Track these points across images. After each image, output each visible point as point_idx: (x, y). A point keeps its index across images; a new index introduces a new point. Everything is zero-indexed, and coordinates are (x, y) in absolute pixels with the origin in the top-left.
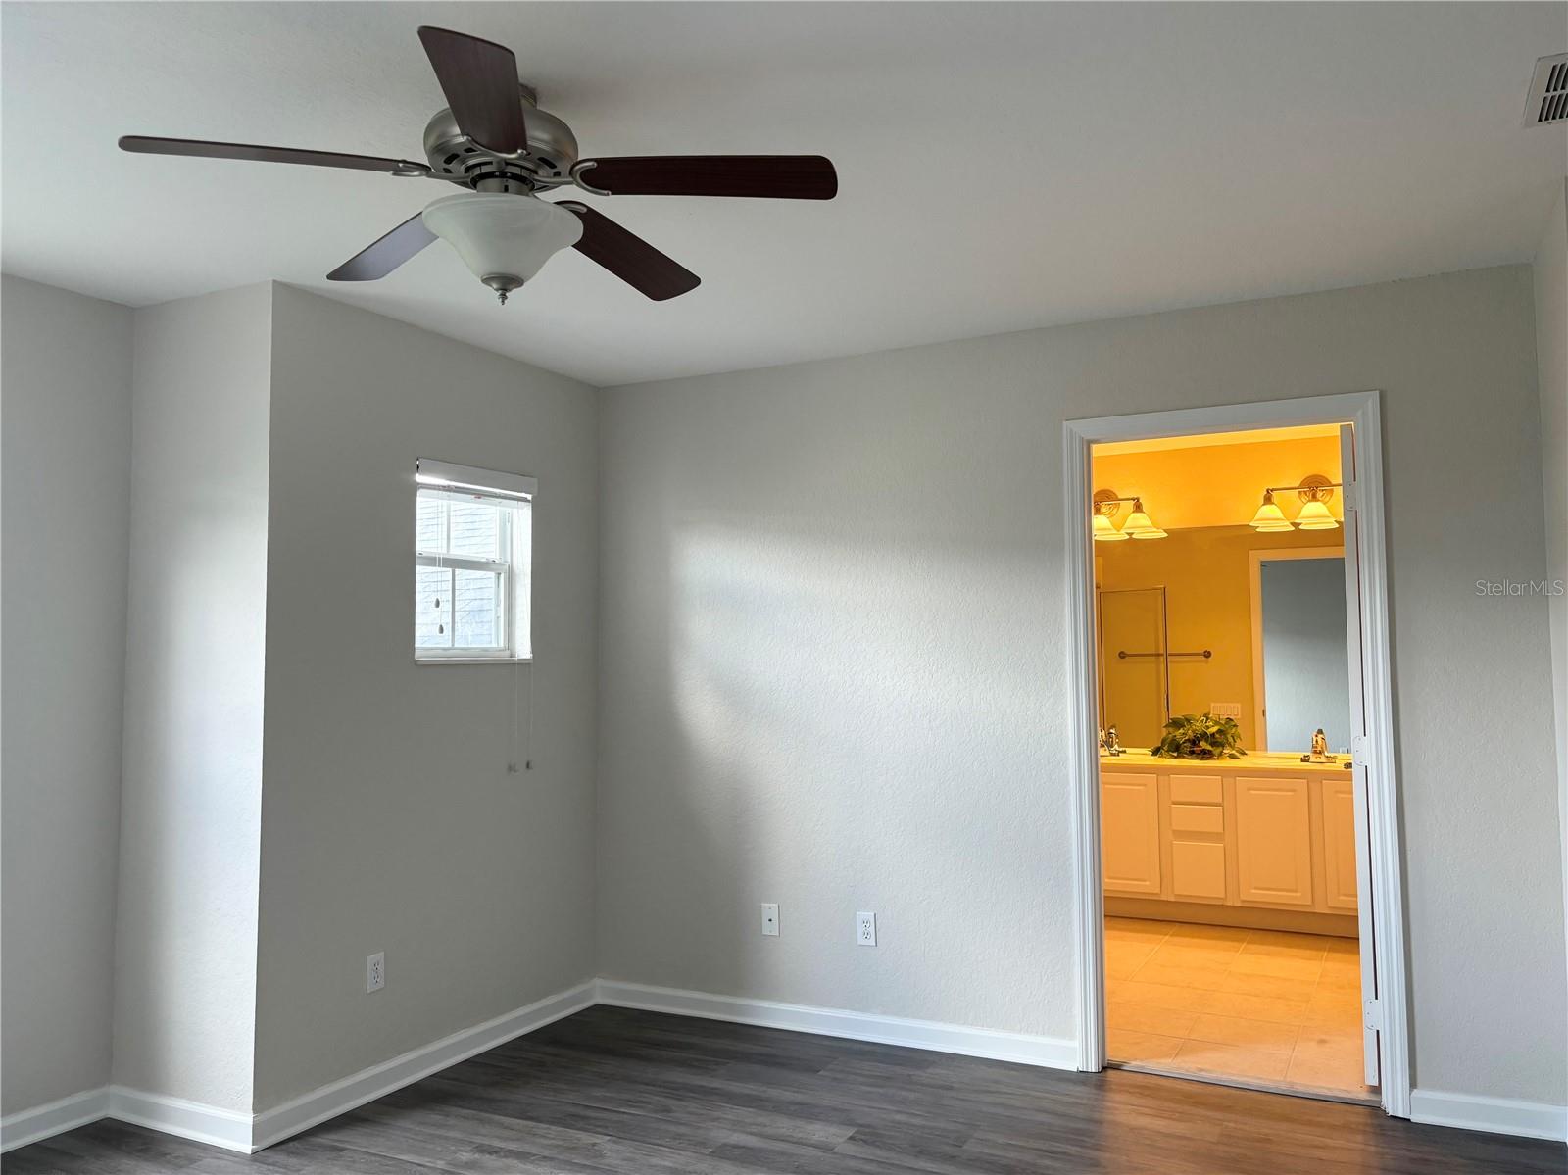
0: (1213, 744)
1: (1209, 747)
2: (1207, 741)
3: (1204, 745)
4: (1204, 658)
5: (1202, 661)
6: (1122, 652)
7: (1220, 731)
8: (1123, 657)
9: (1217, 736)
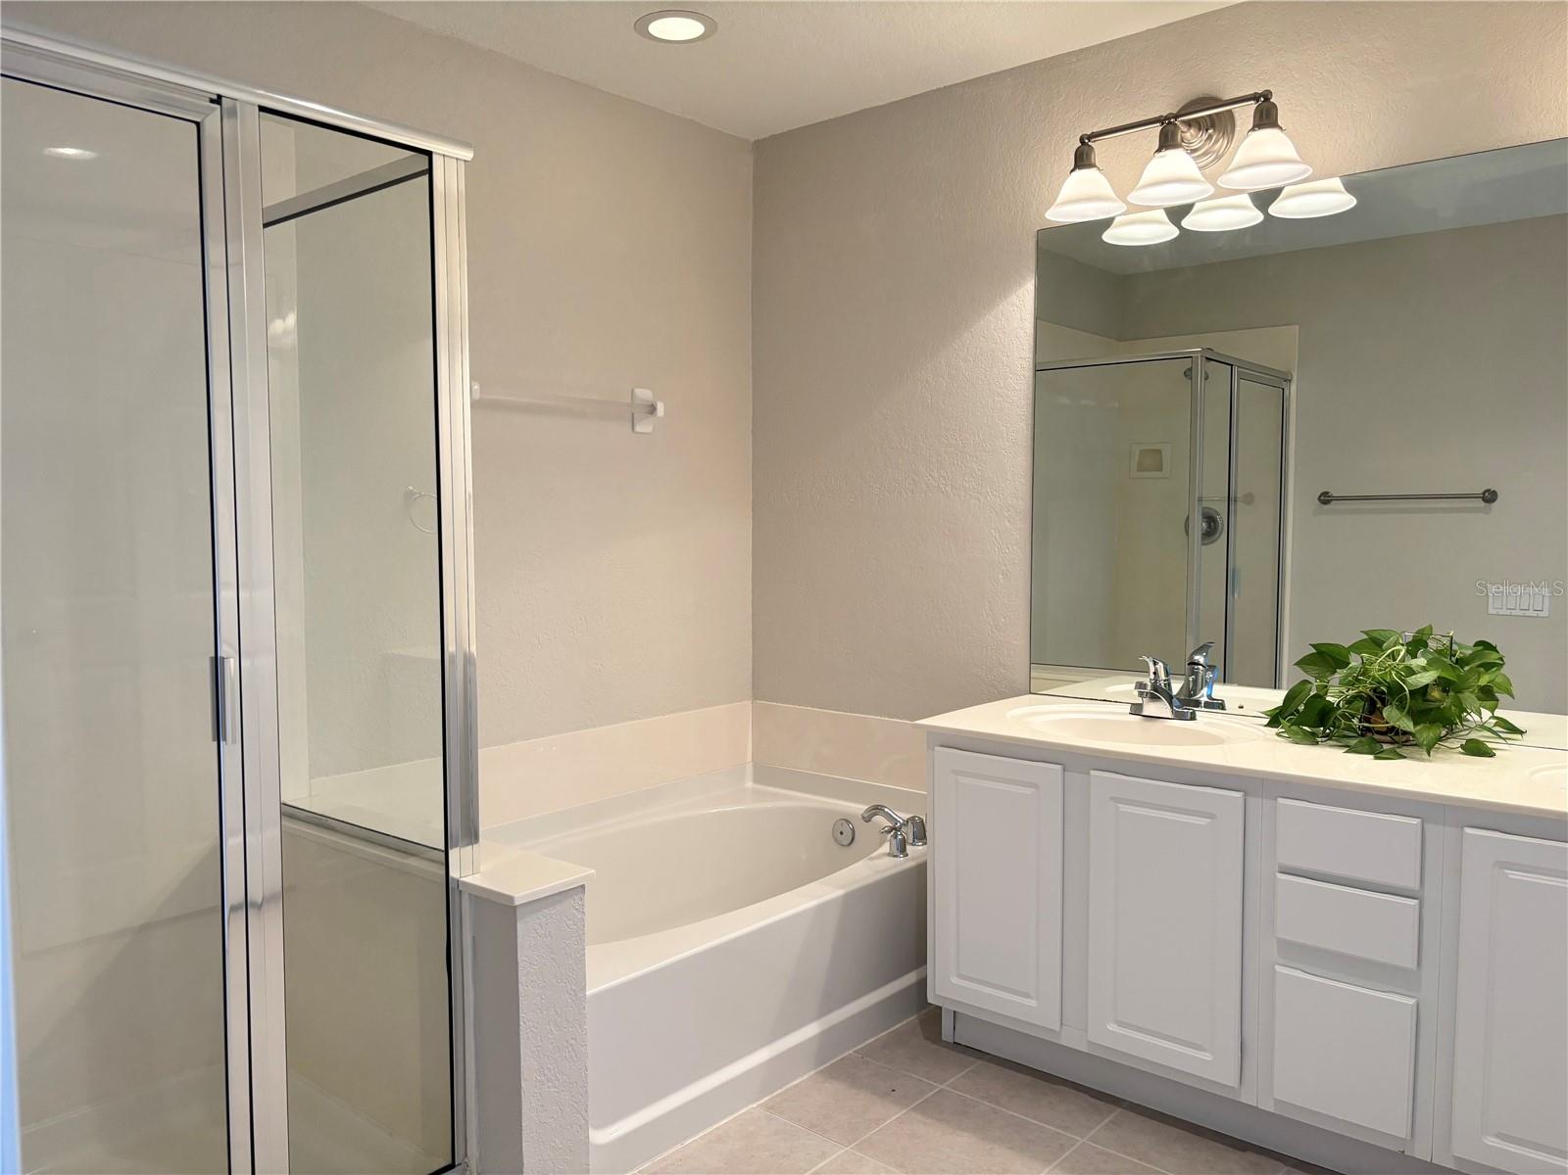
0: (1417, 716)
1: (1407, 724)
2: (1401, 707)
3: (1393, 716)
4: (1482, 504)
5: (1476, 510)
6: (1325, 494)
7: (1443, 684)
8: (1325, 502)
9: (1436, 694)
